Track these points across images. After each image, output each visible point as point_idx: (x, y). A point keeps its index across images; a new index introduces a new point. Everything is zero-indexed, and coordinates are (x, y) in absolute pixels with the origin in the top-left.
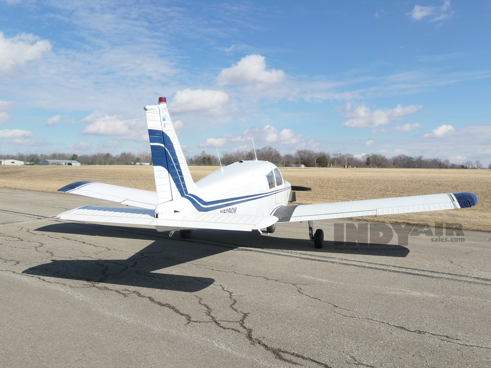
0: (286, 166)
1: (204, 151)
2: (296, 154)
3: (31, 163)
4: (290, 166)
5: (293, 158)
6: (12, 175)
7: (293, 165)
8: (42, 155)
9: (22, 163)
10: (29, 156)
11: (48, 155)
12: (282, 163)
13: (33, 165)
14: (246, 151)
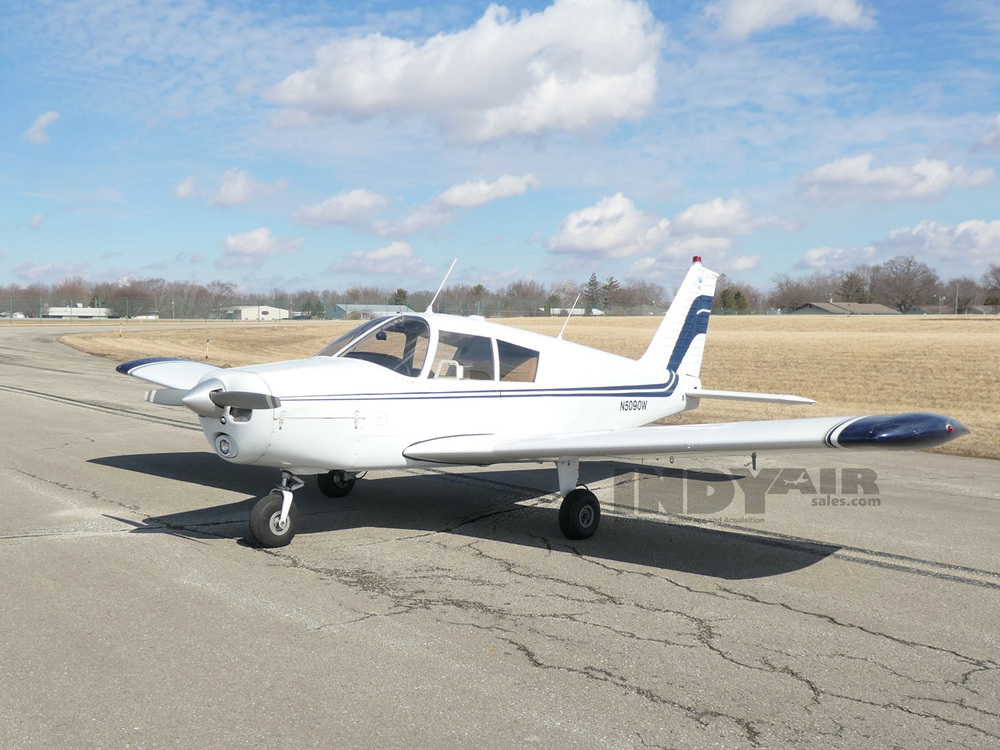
0: (960, 311)
1: (723, 275)
2: (986, 277)
3: (305, 314)
4: (971, 311)
5: (979, 289)
6: (296, 346)
7: (979, 308)
8: (326, 293)
9: (285, 313)
10: (297, 296)
11: (341, 292)
12: (946, 303)
13: (309, 318)
14: (842, 272)
